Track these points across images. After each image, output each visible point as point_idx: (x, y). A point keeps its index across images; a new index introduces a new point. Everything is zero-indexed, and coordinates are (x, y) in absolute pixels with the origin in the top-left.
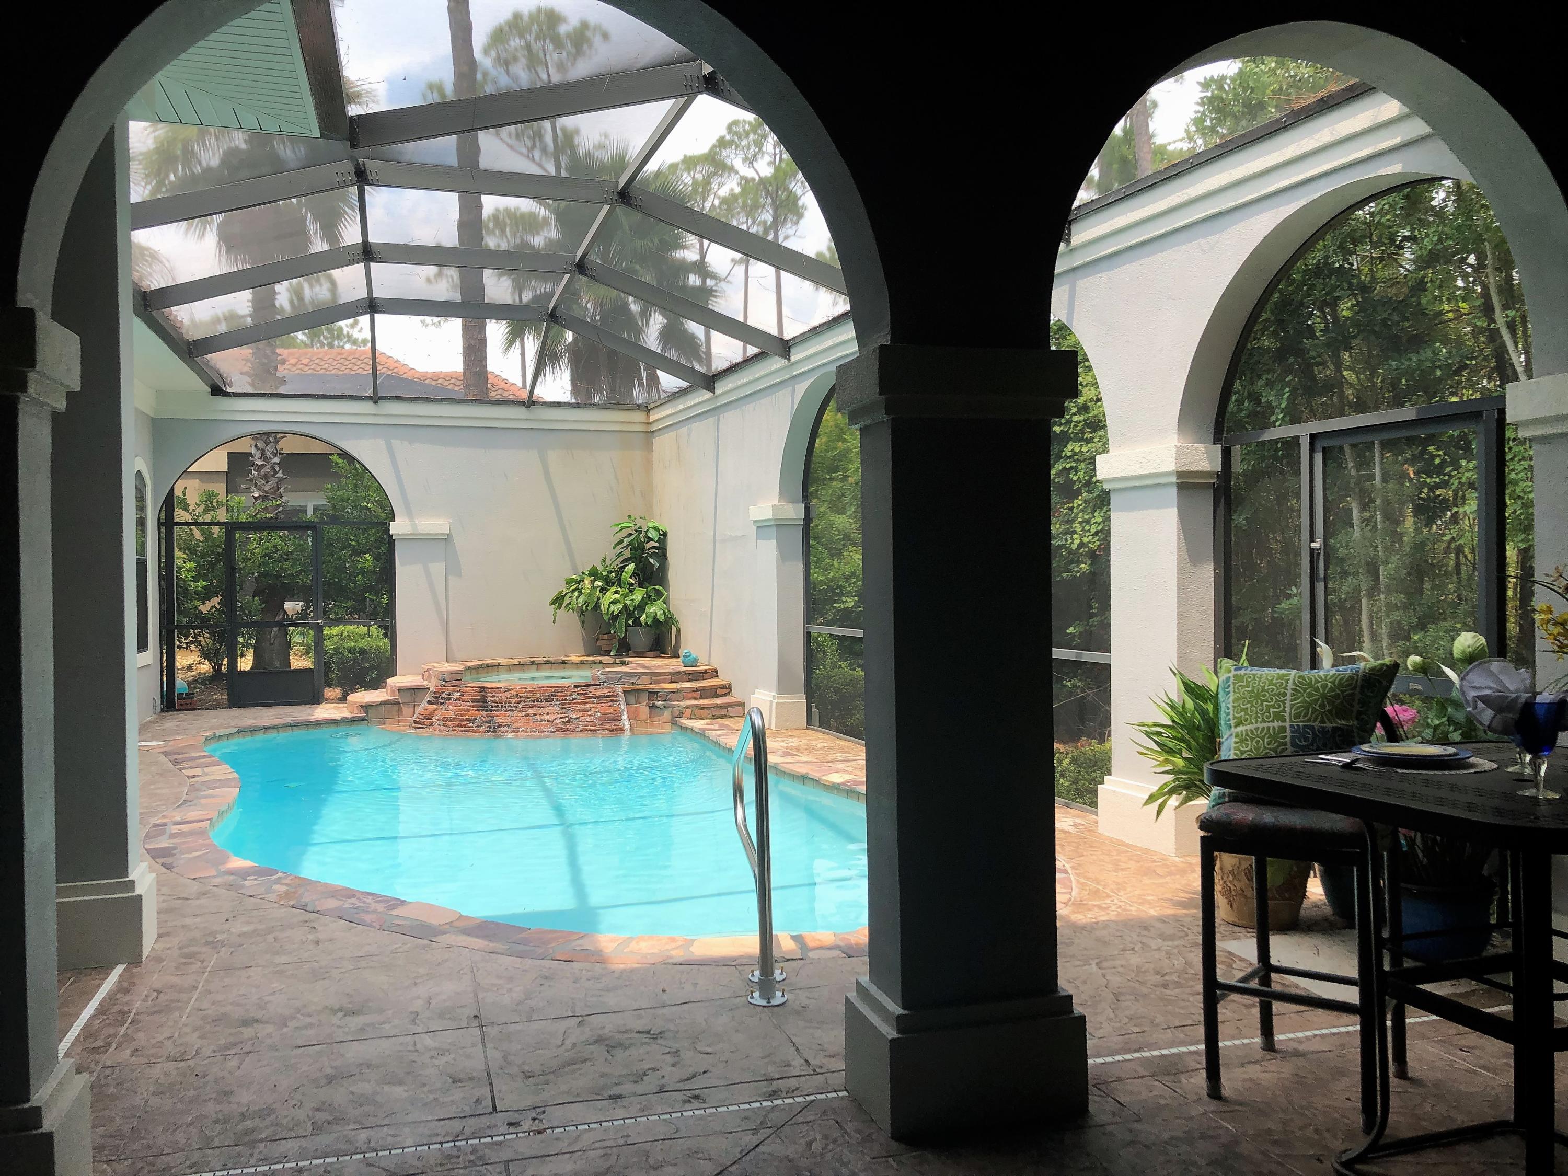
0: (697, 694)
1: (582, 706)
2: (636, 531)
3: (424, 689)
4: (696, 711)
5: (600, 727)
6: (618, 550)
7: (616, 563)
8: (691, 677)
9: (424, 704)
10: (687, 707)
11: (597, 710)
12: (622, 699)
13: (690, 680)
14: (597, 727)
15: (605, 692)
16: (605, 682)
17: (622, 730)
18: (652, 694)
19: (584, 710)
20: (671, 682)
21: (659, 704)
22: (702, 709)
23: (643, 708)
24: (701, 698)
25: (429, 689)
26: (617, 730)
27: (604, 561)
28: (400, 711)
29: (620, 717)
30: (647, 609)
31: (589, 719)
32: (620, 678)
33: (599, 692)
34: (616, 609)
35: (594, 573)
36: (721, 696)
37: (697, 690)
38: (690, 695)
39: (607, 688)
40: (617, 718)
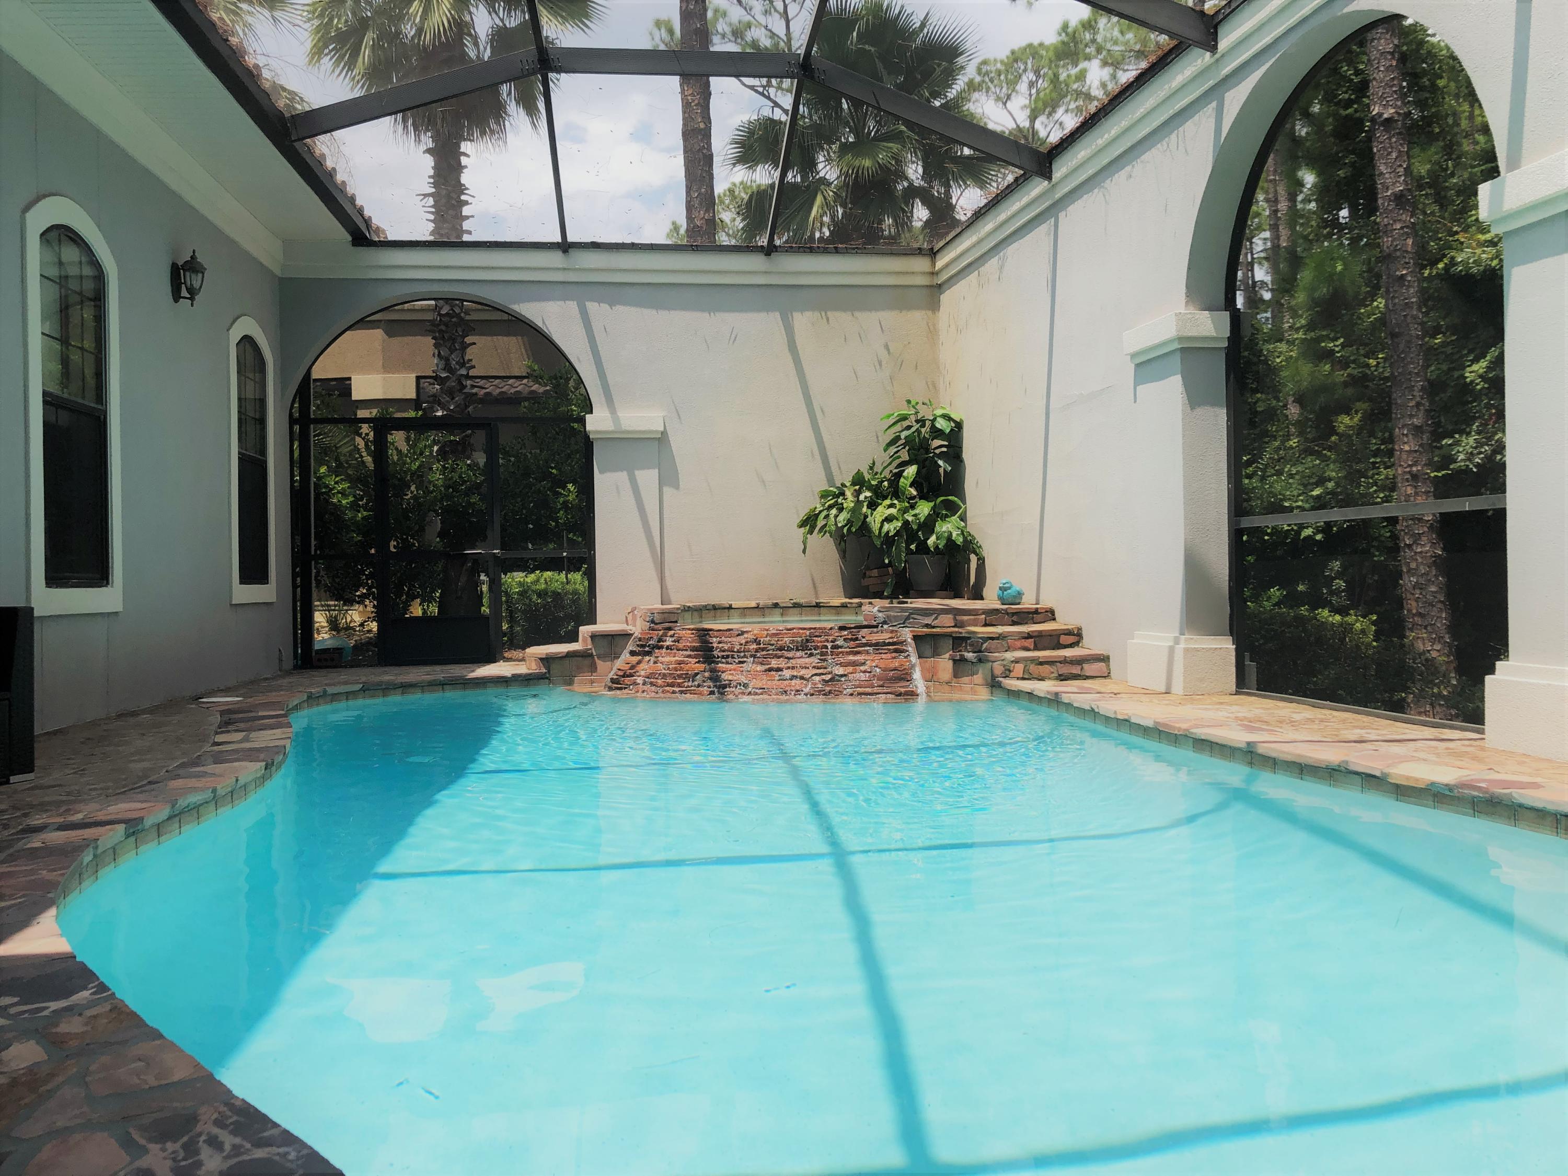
0: (1030, 643)
1: (851, 658)
2: (917, 421)
3: (627, 636)
4: (1032, 668)
5: (880, 690)
6: (893, 450)
7: (891, 467)
8: (1015, 618)
9: (625, 656)
10: (1017, 661)
11: (874, 662)
12: (911, 648)
13: (1014, 623)
14: (876, 690)
15: (884, 637)
16: (885, 623)
17: (913, 694)
18: (959, 641)
19: (854, 664)
20: (986, 625)
21: (970, 655)
22: (1041, 664)
23: (944, 664)
24: (1036, 648)
25: (631, 635)
26: (907, 693)
27: (871, 468)
28: (593, 668)
29: (910, 674)
30: (937, 528)
31: (863, 676)
32: (908, 618)
33: (875, 638)
34: (891, 528)
35: (859, 481)
36: (1066, 647)
37: (1029, 636)
38: (1018, 644)
39: (887, 631)
40: (904, 676)
